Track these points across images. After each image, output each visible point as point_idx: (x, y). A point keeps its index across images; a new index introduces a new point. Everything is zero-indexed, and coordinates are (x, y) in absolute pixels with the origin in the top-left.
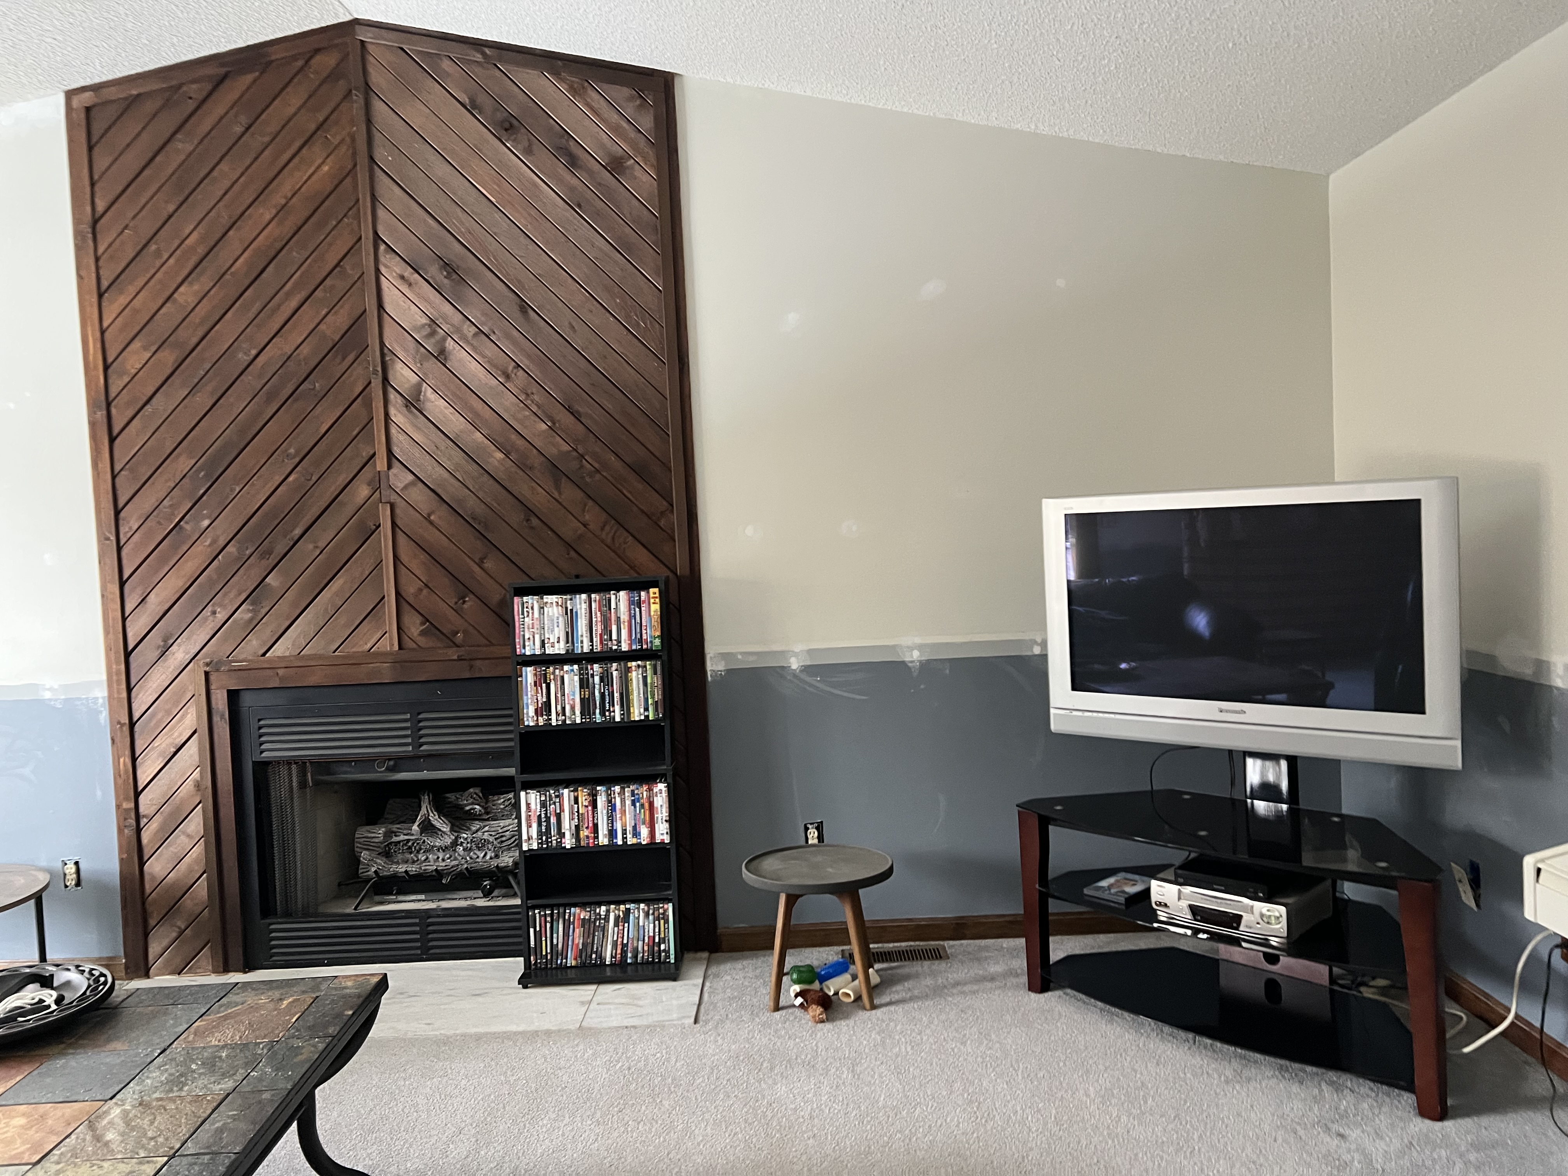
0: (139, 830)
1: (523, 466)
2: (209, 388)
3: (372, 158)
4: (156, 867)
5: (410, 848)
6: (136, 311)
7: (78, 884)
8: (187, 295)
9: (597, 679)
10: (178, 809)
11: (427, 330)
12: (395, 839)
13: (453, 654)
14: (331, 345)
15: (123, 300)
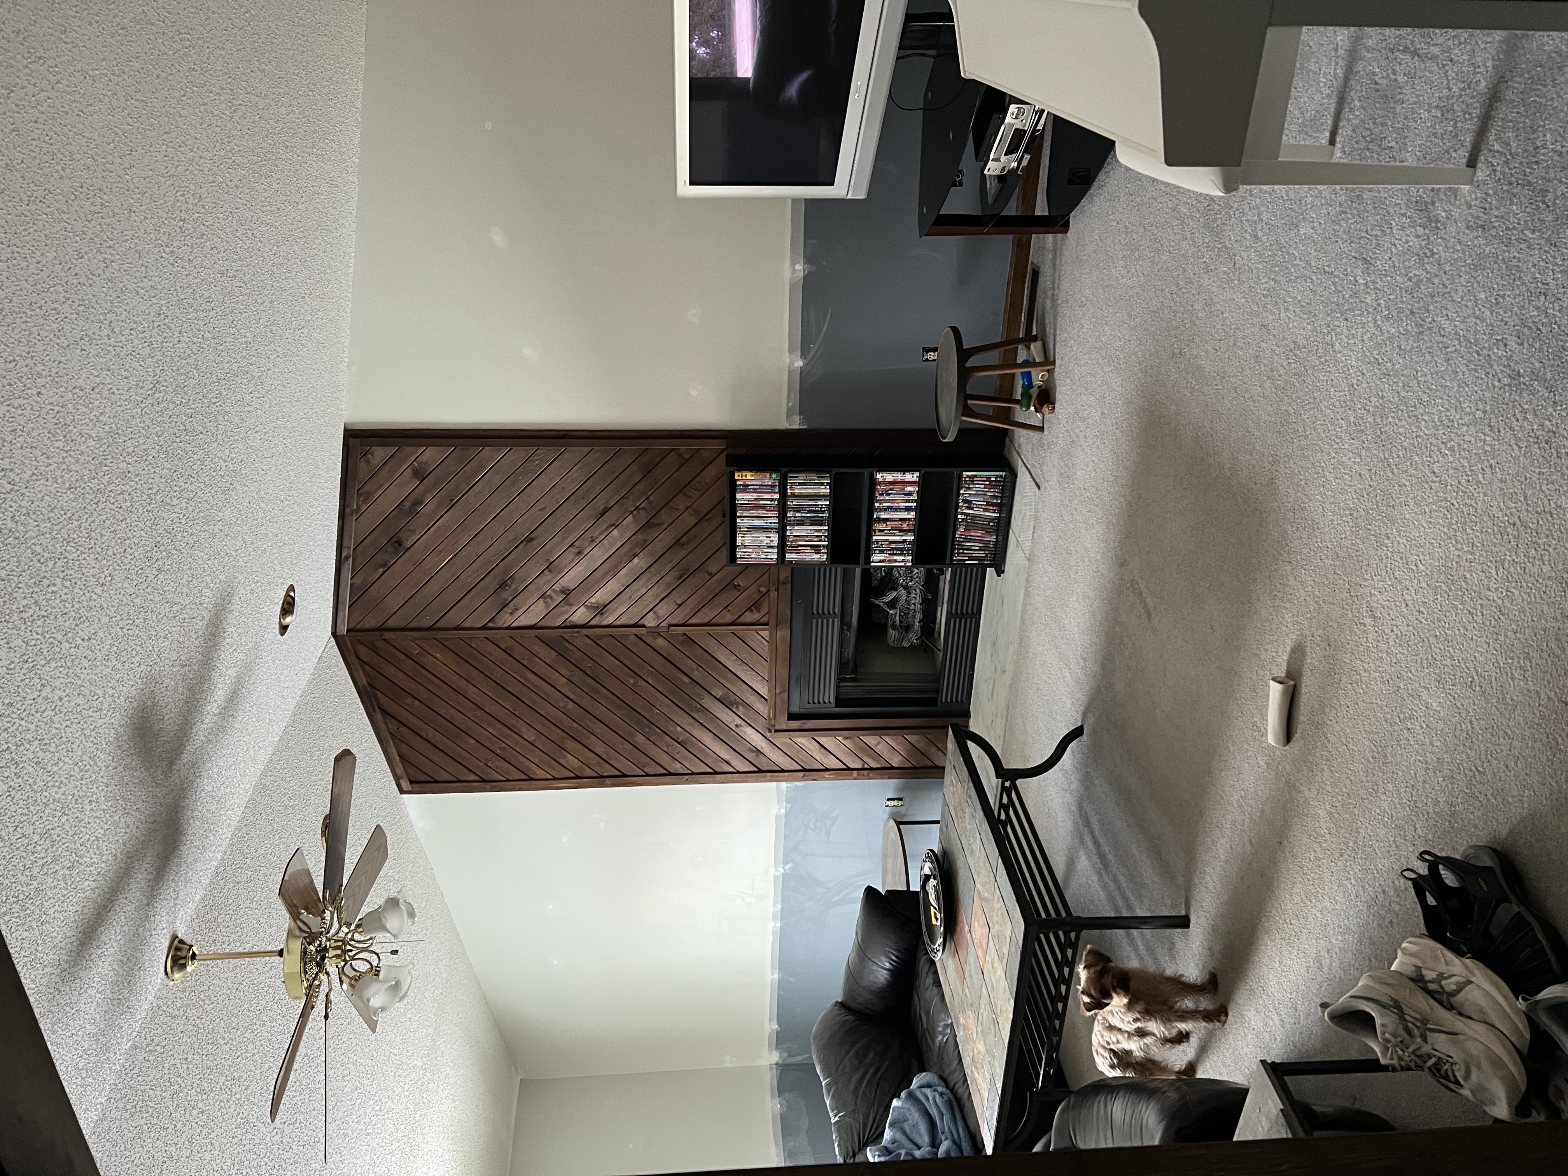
0: (871, 769)
1: (644, 545)
2: (590, 724)
3: (429, 629)
4: (896, 761)
5: (905, 614)
6: (541, 761)
7: (901, 799)
8: (530, 735)
9: (798, 515)
10: (861, 749)
11: (548, 600)
12: (898, 623)
13: (773, 594)
14: (560, 657)
15: (534, 767)
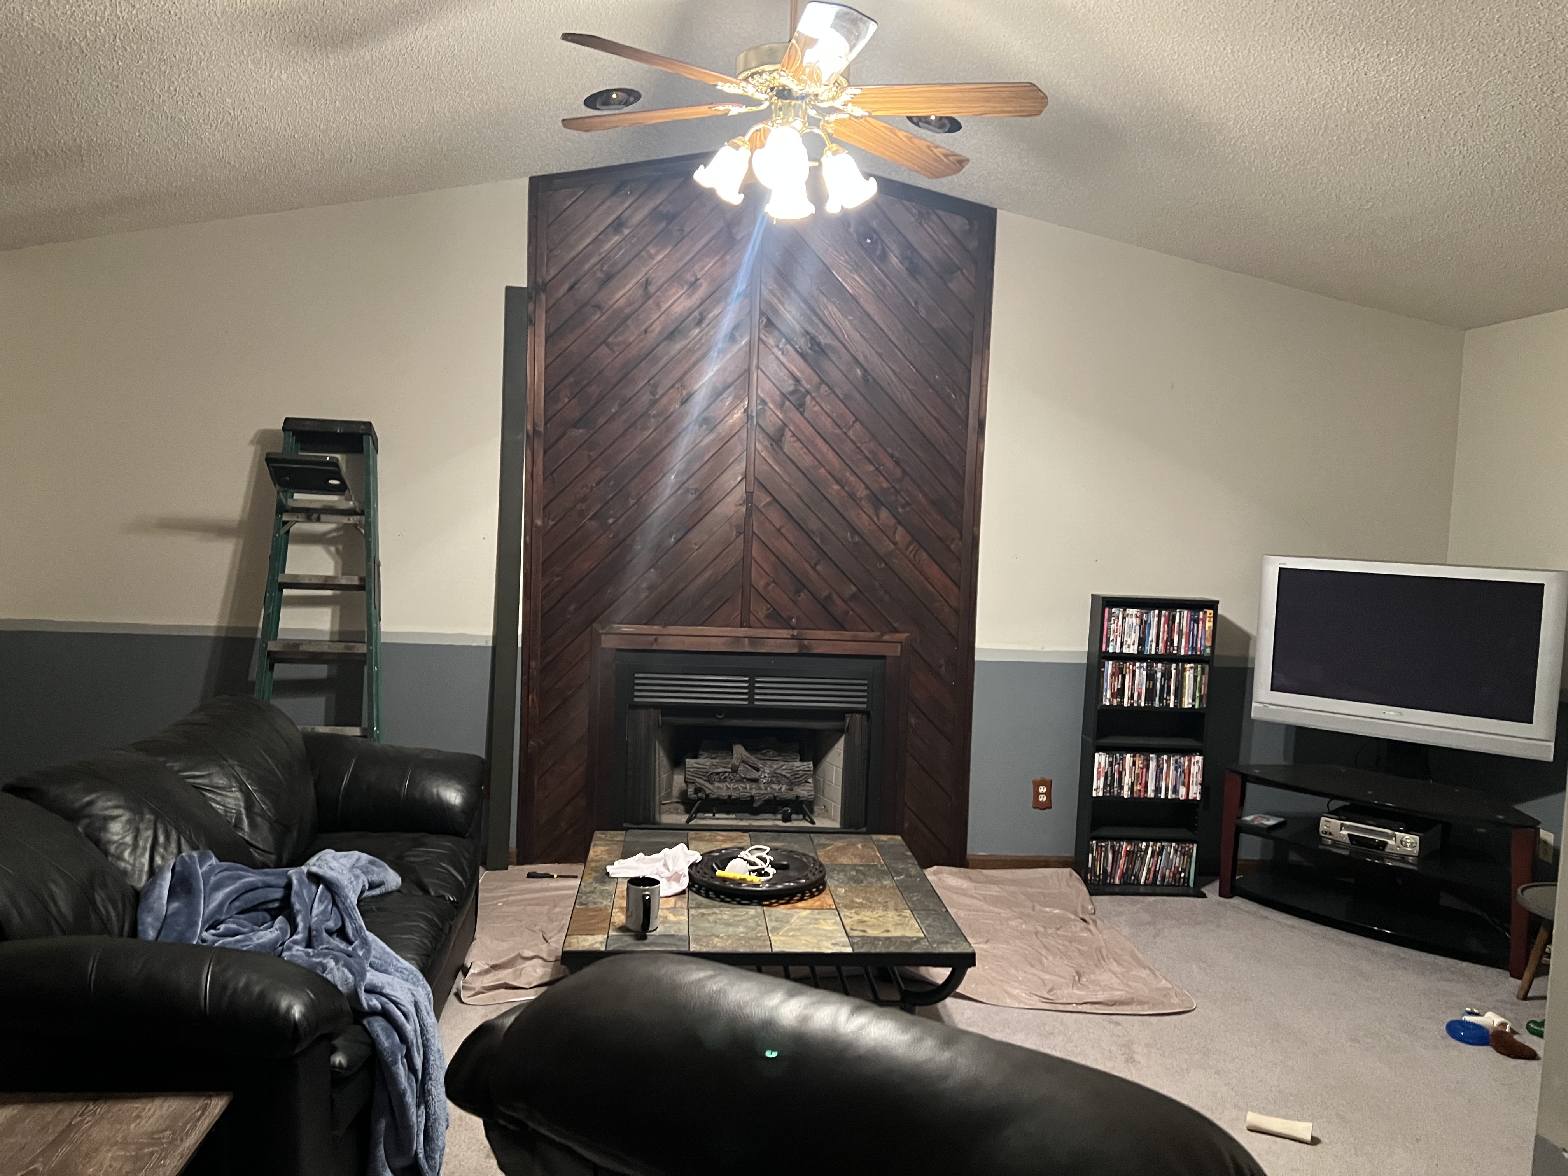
9: (1159, 675)
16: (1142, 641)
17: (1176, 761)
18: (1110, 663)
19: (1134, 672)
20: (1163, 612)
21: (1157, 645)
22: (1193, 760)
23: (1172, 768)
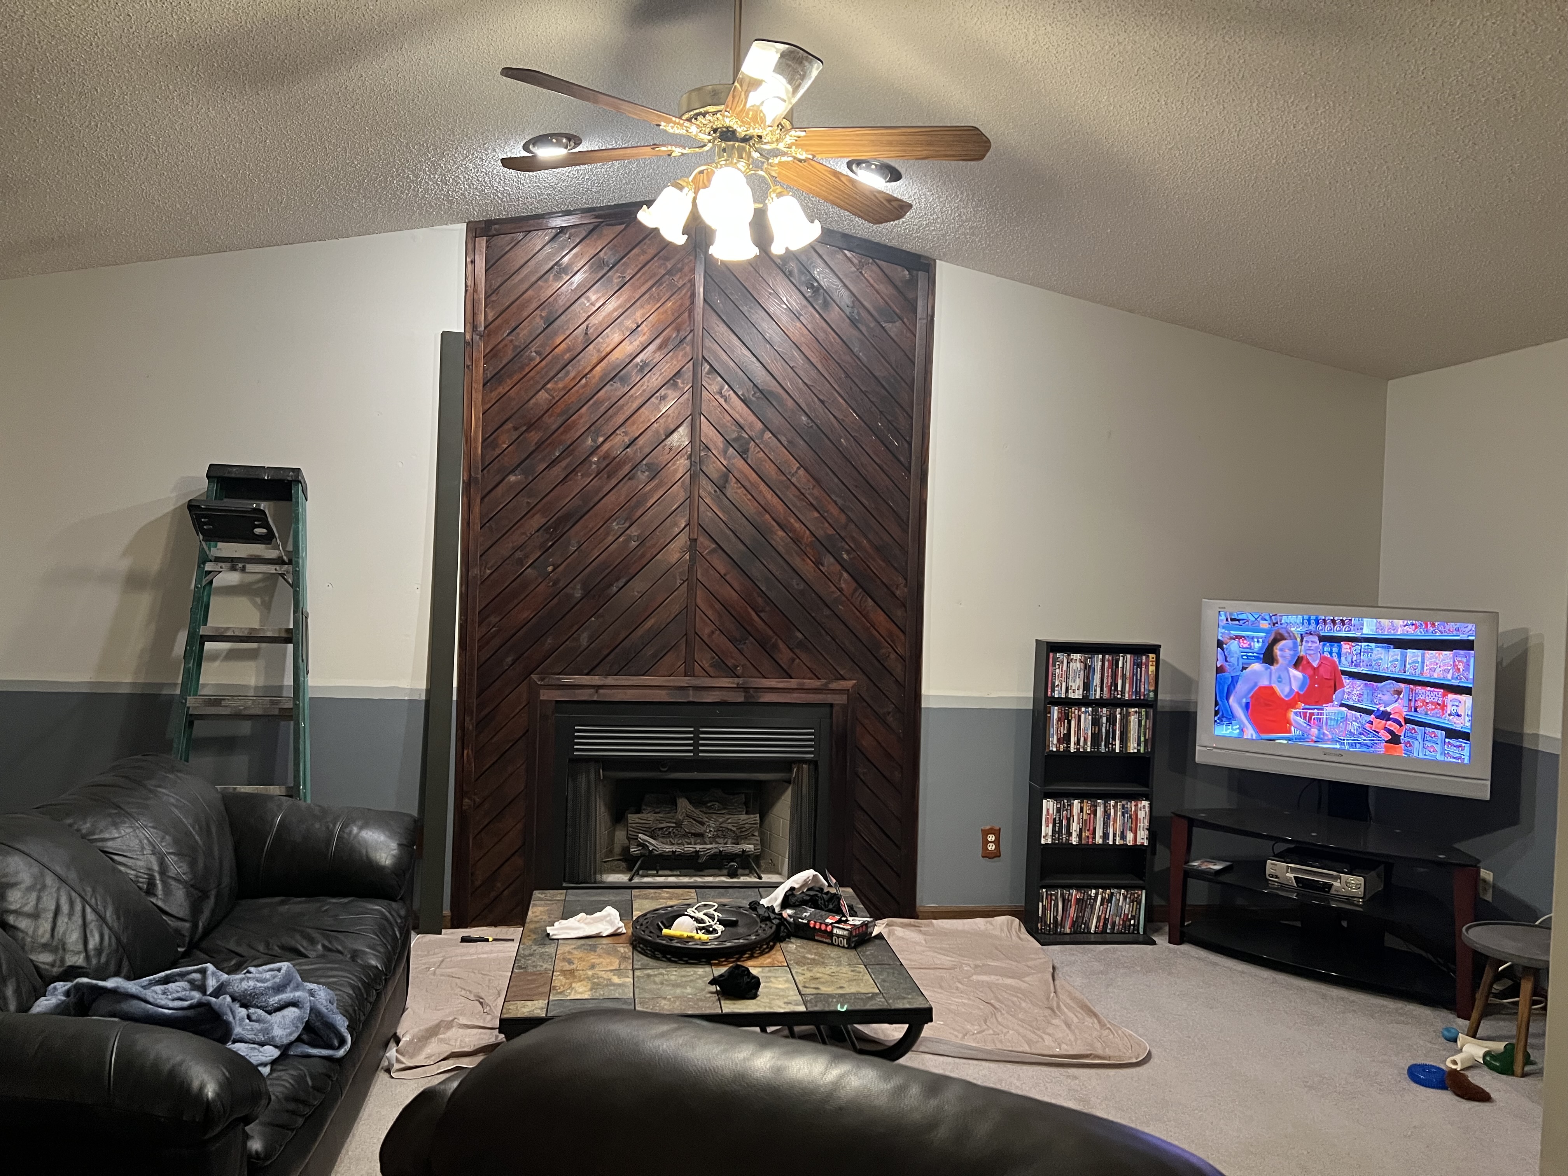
9: (1104, 720)
16: (1087, 686)
17: (1123, 806)
18: (1056, 708)
19: (1079, 717)
20: (1107, 657)
21: (1102, 690)
22: (1139, 806)
23: (1119, 813)
